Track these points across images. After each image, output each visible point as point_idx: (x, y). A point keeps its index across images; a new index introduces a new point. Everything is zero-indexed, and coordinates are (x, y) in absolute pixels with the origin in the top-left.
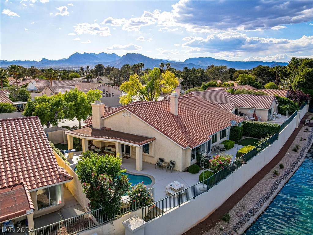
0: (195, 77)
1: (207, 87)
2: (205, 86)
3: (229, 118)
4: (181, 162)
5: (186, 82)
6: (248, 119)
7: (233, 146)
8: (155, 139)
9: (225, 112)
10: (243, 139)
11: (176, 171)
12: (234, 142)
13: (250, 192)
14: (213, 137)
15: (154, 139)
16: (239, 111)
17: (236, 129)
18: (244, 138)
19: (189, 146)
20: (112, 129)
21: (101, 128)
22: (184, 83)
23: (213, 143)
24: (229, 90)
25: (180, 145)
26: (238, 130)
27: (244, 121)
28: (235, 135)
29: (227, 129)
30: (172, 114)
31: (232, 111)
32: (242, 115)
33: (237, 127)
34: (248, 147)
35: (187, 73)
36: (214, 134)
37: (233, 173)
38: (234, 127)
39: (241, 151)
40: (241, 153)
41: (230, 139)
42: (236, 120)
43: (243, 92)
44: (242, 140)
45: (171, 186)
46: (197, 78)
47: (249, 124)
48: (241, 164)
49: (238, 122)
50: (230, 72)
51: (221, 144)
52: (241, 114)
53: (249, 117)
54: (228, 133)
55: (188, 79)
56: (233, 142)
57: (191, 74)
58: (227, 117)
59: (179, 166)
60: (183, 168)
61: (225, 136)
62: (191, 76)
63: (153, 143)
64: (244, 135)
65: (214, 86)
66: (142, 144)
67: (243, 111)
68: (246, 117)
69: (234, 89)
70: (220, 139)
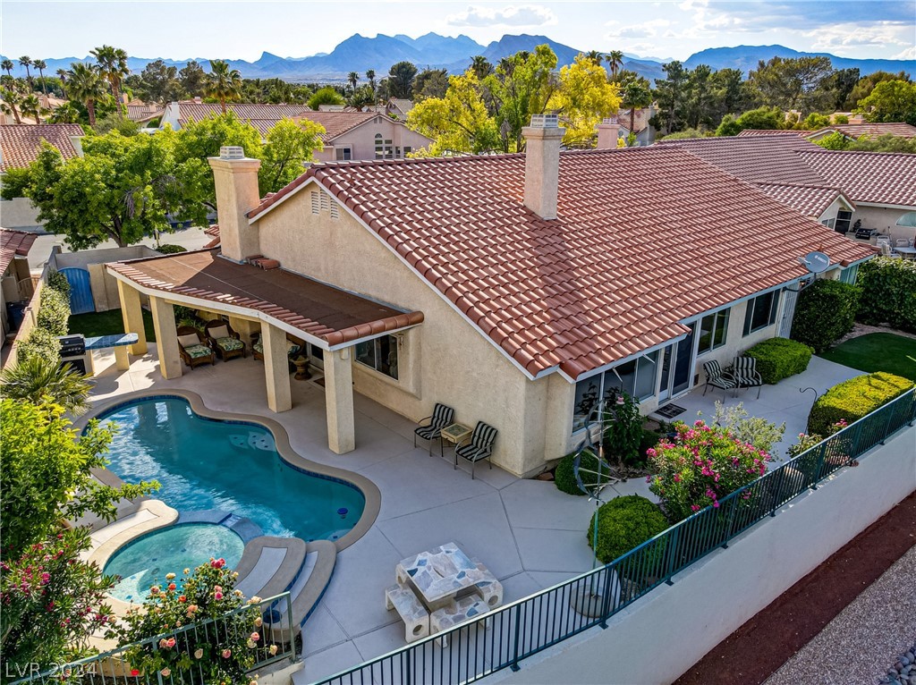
0: (705, 99)
1: (738, 129)
2: (733, 125)
3: (800, 243)
4: (522, 436)
5: (670, 116)
6: (889, 253)
7: (801, 367)
8: (421, 320)
9: (787, 216)
10: (856, 334)
11: (500, 468)
12: (809, 350)
13: (856, 606)
14: (707, 322)
15: (416, 319)
16: (853, 221)
17: (827, 290)
18: (860, 330)
19: (562, 365)
20: (284, 266)
21: (246, 259)
22: (662, 122)
23: (704, 346)
24: (824, 140)
25: (514, 356)
26: (835, 297)
27: (873, 258)
28: (818, 316)
29: (785, 289)
30: (530, 214)
31: (823, 217)
32: (863, 234)
33: (834, 284)
34: (874, 381)
35: (674, 85)
36: (716, 310)
37: (773, 515)
38: (821, 283)
39: (834, 402)
40: (834, 408)
41: (790, 338)
42: (832, 251)
43: (884, 146)
44: (851, 341)
45: (412, 572)
46: (711, 104)
47: (892, 272)
48: (828, 469)
49: (843, 263)
50: (839, 84)
51: (745, 354)
52: (862, 230)
53: (893, 244)
54: (785, 308)
55: (678, 105)
56: (802, 349)
57: (690, 86)
58: (792, 238)
59: (513, 453)
60: (527, 460)
61: (773, 321)
62: (689, 96)
63: (412, 334)
64: (861, 318)
65: (769, 125)
66: (344, 340)
67: (869, 221)
68: (883, 243)
69: (848, 135)
70: (746, 332)
